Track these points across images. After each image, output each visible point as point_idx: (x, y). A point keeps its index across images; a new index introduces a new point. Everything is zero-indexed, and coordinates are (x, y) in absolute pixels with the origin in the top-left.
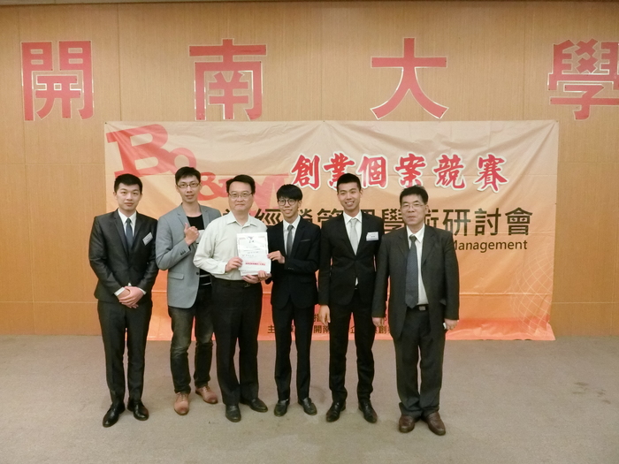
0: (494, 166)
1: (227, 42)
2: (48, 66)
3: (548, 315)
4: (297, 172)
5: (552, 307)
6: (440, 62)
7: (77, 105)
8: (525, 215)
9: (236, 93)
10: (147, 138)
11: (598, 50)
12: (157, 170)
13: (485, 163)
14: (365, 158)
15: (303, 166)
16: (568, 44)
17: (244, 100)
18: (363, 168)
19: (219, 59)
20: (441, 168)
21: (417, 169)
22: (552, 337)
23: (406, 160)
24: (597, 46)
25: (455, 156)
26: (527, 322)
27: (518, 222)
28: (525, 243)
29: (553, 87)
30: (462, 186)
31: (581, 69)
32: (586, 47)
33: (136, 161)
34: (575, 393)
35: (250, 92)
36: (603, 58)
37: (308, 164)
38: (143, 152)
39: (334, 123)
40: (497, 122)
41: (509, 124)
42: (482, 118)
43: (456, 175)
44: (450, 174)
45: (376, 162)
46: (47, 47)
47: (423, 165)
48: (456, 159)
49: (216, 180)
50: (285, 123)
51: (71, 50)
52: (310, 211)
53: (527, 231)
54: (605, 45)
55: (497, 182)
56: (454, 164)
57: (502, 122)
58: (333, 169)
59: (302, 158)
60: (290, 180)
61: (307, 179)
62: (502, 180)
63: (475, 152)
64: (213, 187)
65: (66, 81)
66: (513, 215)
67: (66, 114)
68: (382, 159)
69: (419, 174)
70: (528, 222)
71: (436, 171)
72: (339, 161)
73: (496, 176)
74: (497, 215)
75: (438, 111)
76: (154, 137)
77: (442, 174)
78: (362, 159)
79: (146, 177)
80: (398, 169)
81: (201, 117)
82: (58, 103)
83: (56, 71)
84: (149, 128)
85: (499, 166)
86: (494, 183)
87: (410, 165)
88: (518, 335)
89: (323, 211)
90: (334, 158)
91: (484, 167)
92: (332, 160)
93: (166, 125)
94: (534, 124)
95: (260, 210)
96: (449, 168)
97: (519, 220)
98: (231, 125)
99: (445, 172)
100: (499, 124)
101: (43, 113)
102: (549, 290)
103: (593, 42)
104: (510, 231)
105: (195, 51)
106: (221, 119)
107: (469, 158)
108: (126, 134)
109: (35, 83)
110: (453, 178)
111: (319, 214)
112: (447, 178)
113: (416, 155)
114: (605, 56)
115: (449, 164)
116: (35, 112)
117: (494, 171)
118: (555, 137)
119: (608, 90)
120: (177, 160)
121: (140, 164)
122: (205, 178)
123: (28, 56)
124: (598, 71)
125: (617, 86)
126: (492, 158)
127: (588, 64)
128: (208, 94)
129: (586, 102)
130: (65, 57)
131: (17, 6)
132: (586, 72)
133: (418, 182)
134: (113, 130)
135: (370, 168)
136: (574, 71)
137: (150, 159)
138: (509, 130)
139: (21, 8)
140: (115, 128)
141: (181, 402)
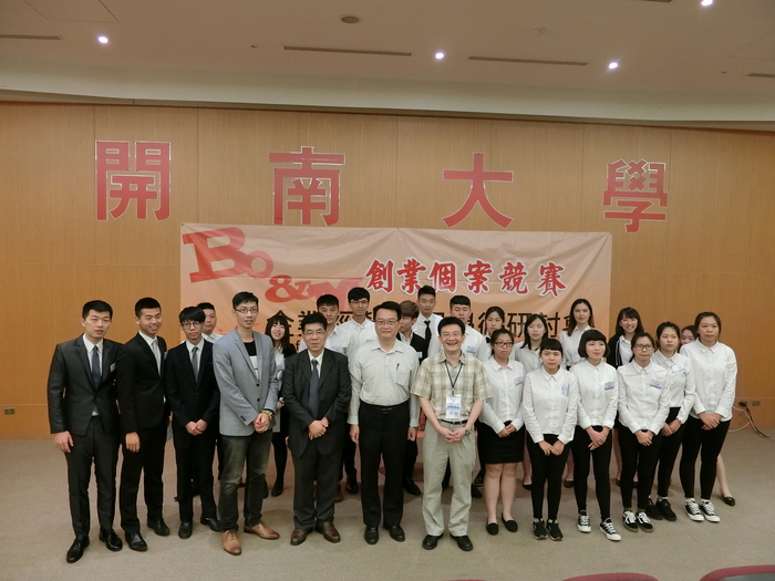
0: (554, 274)
1: (307, 151)
2: (124, 166)
4: (371, 276)
6: (507, 177)
7: (153, 206)
9: (315, 198)
10: (225, 240)
11: (647, 170)
12: (233, 272)
13: (546, 271)
14: (436, 264)
15: (377, 271)
16: (621, 164)
17: (322, 206)
18: (434, 274)
19: (298, 166)
20: (506, 275)
21: (484, 275)
23: (474, 266)
24: (645, 167)
25: (519, 264)
29: (607, 202)
30: (525, 291)
31: (632, 187)
32: (636, 167)
33: (212, 263)
35: (327, 199)
36: (651, 177)
37: (382, 269)
38: (219, 254)
39: (407, 231)
40: (556, 233)
41: (569, 234)
42: (544, 229)
43: (520, 282)
44: (514, 280)
45: (446, 268)
46: (123, 147)
47: (490, 271)
48: (520, 266)
49: (292, 284)
50: (361, 229)
51: (148, 152)
54: (652, 166)
55: (557, 288)
56: (518, 271)
57: (562, 233)
58: (406, 274)
59: (376, 263)
60: (364, 285)
61: (381, 283)
62: (561, 286)
63: (537, 260)
64: (289, 289)
65: (142, 182)
67: (142, 214)
68: (452, 265)
69: (485, 279)
71: (501, 277)
72: (412, 267)
73: (556, 282)
74: (556, 319)
75: (503, 222)
76: (232, 240)
77: (507, 280)
78: (434, 265)
79: (222, 278)
80: (466, 275)
81: (278, 220)
82: (133, 203)
83: (132, 171)
84: (227, 231)
85: (558, 273)
86: (554, 289)
87: (478, 271)
90: (407, 263)
91: (545, 274)
92: (405, 265)
93: (243, 228)
94: (591, 235)
96: (514, 274)
98: (307, 230)
99: (510, 278)
100: (558, 235)
101: (116, 213)
103: (642, 163)
105: (274, 157)
106: (297, 224)
107: (532, 266)
108: (203, 236)
109: (109, 182)
110: (517, 284)
112: (512, 283)
113: (483, 262)
114: (653, 176)
115: (514, 271)
116: (108, 212)
117: (554, 278)
118: (609, 247)
119: (655, 206)
120: (253, 263)
121: (216, 266)
122: (281, 281)
123: (102, 155)
124: (647, 189)
125: (664, 203)
126: (552, 266)
127: (638, 183)
128: (287, 199)
129: (636, 216)
130: (142, 157)
131: (94, 105)
132: (637, 190)
133: (485, 288)
134: (189, 232)
135: (441, 273)
136: (625, 189)
137: (227, 261)
138: (569, 240)
139: (98, 107)
140: (192, 229)
141: (231, 540)
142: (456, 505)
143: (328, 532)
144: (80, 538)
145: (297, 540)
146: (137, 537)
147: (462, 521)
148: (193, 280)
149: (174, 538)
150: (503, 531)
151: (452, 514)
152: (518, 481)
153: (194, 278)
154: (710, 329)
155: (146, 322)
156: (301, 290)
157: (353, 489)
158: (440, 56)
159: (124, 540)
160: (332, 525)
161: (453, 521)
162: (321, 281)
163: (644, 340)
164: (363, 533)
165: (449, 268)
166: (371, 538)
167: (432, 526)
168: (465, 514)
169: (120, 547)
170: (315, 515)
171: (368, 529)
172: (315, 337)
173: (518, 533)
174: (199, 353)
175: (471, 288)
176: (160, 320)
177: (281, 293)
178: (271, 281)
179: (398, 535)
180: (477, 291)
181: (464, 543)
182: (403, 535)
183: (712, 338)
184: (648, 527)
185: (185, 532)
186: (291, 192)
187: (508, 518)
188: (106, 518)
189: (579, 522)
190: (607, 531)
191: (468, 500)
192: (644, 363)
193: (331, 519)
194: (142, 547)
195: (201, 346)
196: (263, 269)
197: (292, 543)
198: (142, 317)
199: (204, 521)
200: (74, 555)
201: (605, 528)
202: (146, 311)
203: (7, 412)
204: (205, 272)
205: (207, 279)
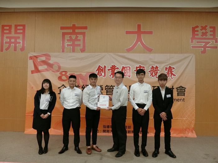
0: (171, 70)
1: (74, 25)
2: (10, 33)
3: (193, 127)
4: (97, 71)
5: (195, 124)
6: (151, 33)
7: (19, 46)
8: (183, 88)
9: (76, 43)
10: (43, 58)
11: (208, 29)
12: (47, 70)
13: (167, 69)
14: (123, 67)
15: (100, 69)
16: (197, 27)
17: (79, 45)
18: (122, 70)
19: (71, 31)
20: (151, 71)
22: (196, 136)
23: (138, 67)
24: (208, 28)
25: (156, 66)
26: (186, 130)
27: (181, 91)
28: (184, 99)
29: (192, 42)
31: (202, 36)
32: (204, 28)
33: (39, 67)
34: (204, 158)
35: (81, 43)
36: (210, 32)
37: (102, 68)
38: (42, 63)
39: (112, 54)
40: (171, 54)
41: (176, 55)
42: (166, 53)
44: (155, 73)
45: (127, 68)
46: (10, 26)
47: (145, 69)
49: (68, 74)
50: (94, 54)
51: (18, 28)
52: (102, 86)
53: (184, 95)
54: (211, 27)
56: (156, 69)
57: (174, 54)
58: (111, 70)
59: (99, 66)
61: (101, 74)
62: (174, 75)
63: (163, 65)
64: (66, 76)
65: (16, 38)
66: (179, 88)
67: (15, 50)
68: (129, 67)
70: (185, 91)
71: (149, 72)
72: (113, 68)
73: (172, 74)
74: (173, 88)
75: (150, 50)
76: (46, 58)
77: (152, 73)
78: (122, 67)
79: (42, 72)
80: (135, 71)
81: (63, 51)
82: (13, 45)
83: (13, 34)
84: (45, 55)
85: (173, 70)
86: (171, 76)
88: (182, 135)
89: (107, 86)
90: (111, 66)
91: (167, 71)
92: (111, 67)
93: (50, 54)
94: (186, 55)
95: (83, 85)
97: (181, 90)
99: (153, 72)
101: (7, 49)
102: (194, 118)
103: (206, 26)
104: (178, 95)
105: (62, 28)
106: (70, 52)
107: (162, 67)
108: (36, 57)
109: (5, 39)
110: (156, 75)
111: (105, 87)
112: (154, 74)
113: (142, 66)
114: (211, 31)
115: (154, 69)
116: (4, 49)
118: (193, 60)
119: (212, 43)
120: (54, 67)
121: (40, 68)
122: (64, 73)
123: (3, 29)
124: (209, 36)
125: (216, 42)
126: (170, 67)
127: (205, 34)
128: (66, 43)
130: (16, 30)
132: (205, 37)
134: (31, 55)
135: (125, 70)
136: (200, 36)
137: (44, 66)
138: (176, 57)
140: (32, 55)
153: (33, 72)
162: (79, 73)
177: (64, 78)
178: (60, 73)
196: (57, 69)
205: (37, 73)
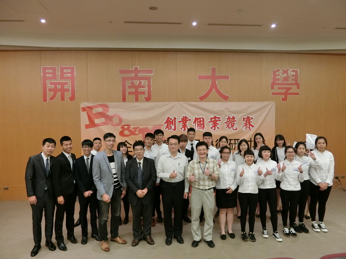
1: (136, 68)
2: (54, 77)
4: (166, 124)
6: (227, 77)
7: (68, 95)
9: (140, 90)
10: (100, 110)
11: (290, 73)
12: (105, 124)
14: (196, 118)
15: (169, 121)
16: (278, 70)
18: (195, 122)
19: (133, 75)
20: (227, 122)
21: (217, 122)
23: (213, 118)
25: (233, 117)
29: (272, 88)
30: (236, 129)
31: (283, 81)
32: (285, 72)
33: (95, 120)
35: (146, 90)
36: (292, 76)
37: (171, 120)
38: (98, 116)
39: (182, 103)
40: (249, 103)
41: (256, 103)
42: (244, 101)
43: (234, 125)
44: (231, 124)
45: (200, 119)
46: (54, 69)
47: (220, 120)
48: (234, 118)
49: (131, 128)
50: (161, 103)
51: (65, 71)
54: (293, 71)
55: (251, 127)
56: (233, 120)
57: (252, 102)
58: (182, 123)
59: (169, 118)
60: (163, 128)
61: (171, 127)
62: (253, 126)
63: (241, 115)
64: (130, 131)
65: (63, 84)
67: (63, 99)
68: (203, 118)
69: (218, 124)
71: (225, 123)
72: (185, 119)
73: (250, 125)
74: (251, 141)
75: (226, 98)
76: (103, 109)
79: (100, 127)
80: (209, 122)
81: (124, 100)
82: (59, 94)
83: (58, 80)
84: (101, 105)
85: (251, 121)
86: (249, 128)
87: (215, 120)
90: (182, 118)
91: (245, 121)
93: (108, 104)
94: (265, 103)
96: (231, 122)
98: (137, 104)
99: (229, 123)
100: (250, 103)
101: (51, 99)
103: (288, 70)
105: (121, 72)
106: (133, 102)
107: (239, 118)
108: (91, 108)
109: (48, 85)
110: (232, 126)
112: (230, 126)
113: (217, 116)
115: (231, 120)
116: (48, 98)
117: (249, 122)
118: (274, 109)
119: (294, 89)
120: (113, 120)
121: (97, 121)
122: (126, 127)
123: (45, 73)
124: (291, 81)
125: (298, 88)
126: (248, 117)
127: (286, 79)
128: (128, 90)
129: (286, 94)
130: (62, 73)
131: (41, 50)
132: (286, 82)
133: (218, 128)
134: (84, 106)
135: (198, 122)
136: (281, 82)
137: (101, 119)
138: (255, 106)
139: (42, 52)
140: (86, 105)
141: (105, 245)
142: (206, 227)
143: (148, 240)
144: (37, 245)
145: (135, 244)
146: (62, 244)
147: (209, 234)
148: (87, 128)
149: (79, 245)
150: (228, 238)
151: (205, 231)
152: (234, 215)
153: (87, 127)
154: (322, 144)
155: (65, 147)
156: (135, 131)
157: (160, 220)
158: (194, 24)
159: (56, 246)
160: (150, 237)
161: (205, 234)
162: (144, 127)
163: (291, 150)
164: (165, 241)
165: (202, 119)
166: (168, 242)
167: (196, 236)
168: (210, 231)
169: (55, 249)
170: (142, 233)
171: (167, 239)
172: (139, 152)
173: (235, 239)
174: (89, 161)
175: (212, 128)
176: (71, 146)
177: (126, 132)
178: (121, 128)
179: (181, 241)
180: (215, 129)
181: (211, 244)
182: (183, 241)
183: (323, 149)
184: (294, 235)
185: (84, 242)
186: (129, 87)
187: (231, 232)
188: (49, 236)
189: (263, 233)
190: (276, 237)
191: (212, 224)
192: (291, 160)
193: (150, 234)
194: (64, 249)
195: (90, 157)
196: (118, 122)
197: (133, 246)
198: (63, 145)
199: (93, 237)
200: (34, 253)
201: (275, 236)
202: (65, 142)
203: (5, 189)
204: (92, 124)
205: (93, 127)
